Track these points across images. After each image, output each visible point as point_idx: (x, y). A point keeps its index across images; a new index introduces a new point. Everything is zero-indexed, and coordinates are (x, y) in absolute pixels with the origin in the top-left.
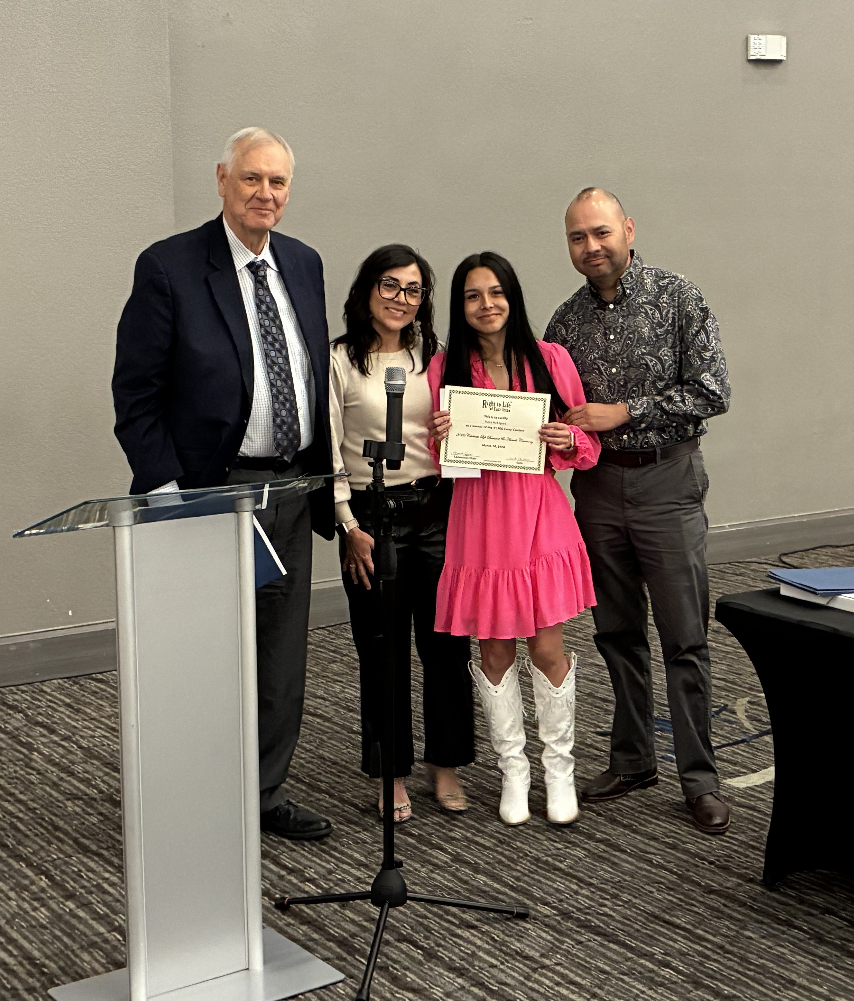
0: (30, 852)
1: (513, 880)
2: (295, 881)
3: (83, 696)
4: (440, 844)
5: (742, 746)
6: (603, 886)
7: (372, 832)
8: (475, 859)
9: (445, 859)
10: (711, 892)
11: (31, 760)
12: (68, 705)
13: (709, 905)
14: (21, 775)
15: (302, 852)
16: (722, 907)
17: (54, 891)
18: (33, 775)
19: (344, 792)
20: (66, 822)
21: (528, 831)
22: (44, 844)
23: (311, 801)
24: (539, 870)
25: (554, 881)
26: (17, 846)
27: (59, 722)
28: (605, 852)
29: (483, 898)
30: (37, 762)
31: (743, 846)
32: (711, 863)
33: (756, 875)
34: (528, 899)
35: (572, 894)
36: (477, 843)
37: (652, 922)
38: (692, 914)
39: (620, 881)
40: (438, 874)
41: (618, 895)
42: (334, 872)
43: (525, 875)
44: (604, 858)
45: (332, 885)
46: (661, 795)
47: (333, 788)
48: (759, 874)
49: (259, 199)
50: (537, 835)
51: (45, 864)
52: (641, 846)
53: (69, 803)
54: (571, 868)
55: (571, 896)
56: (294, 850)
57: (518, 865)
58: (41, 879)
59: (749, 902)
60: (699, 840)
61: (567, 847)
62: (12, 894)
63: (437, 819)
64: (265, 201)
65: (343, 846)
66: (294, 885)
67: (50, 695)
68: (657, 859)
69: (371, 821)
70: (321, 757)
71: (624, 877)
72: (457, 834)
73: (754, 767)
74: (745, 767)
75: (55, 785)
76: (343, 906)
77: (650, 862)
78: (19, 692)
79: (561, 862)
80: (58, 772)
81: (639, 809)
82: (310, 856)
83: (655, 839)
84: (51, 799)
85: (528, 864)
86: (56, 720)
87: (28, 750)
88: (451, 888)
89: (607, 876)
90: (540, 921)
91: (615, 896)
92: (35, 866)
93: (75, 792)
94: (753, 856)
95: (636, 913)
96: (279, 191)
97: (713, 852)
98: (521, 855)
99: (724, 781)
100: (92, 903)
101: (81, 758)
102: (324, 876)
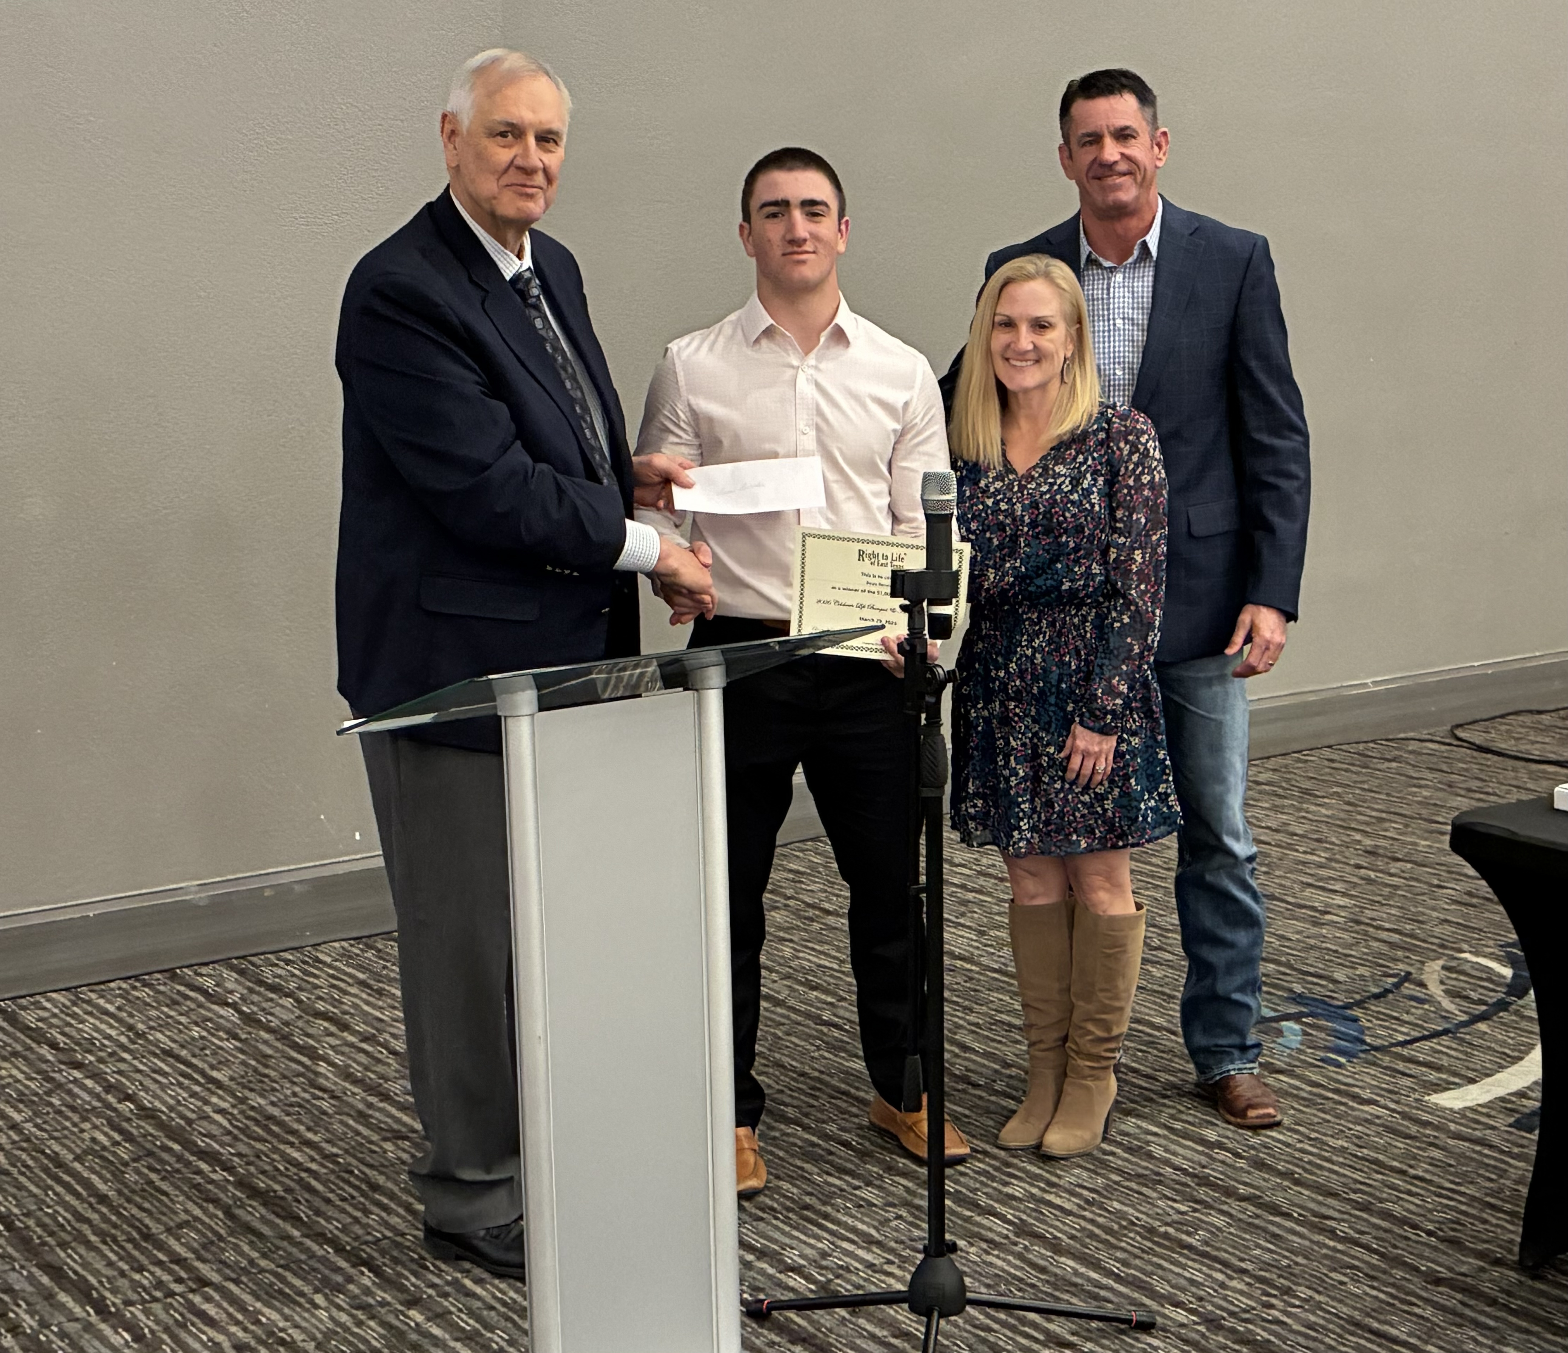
0: (337, 1228)
1: (1118, 1265)
2: (771, 1271)
3: (385, 967)
4: (992, 1206)
5: (1445, 1040)
6: (1263, 1273)
7: (880, 1188)
8: (1051, 1230)
9: (1005, 1232)
10: (1438, 1281)
11: (317, 1074)
12: (362, 984)
13: (1437, 1303)
14: (303, 1099)
15: (774, 1222)
16: (1459, 1306)
17: (385, 1291)
18: (323, 1099)
19: (824, 1122)
20: (388, 1178)
21: (1127, 1184)
22: (358, 1214)
23: (775, 1138)
24: (1157, 1249)
25: (1184, 1267)
26: (314, 1217)
27: (352, 1011)
28: (1258, 1216)
29: (1075, 1295)
30: (327, 1078)
31: (1476, 1204)
32: (1430, 1233)
33: (1505, 1253)
34: (1146, 1296)
35: (1216, 1288)
36: (1050, 1204)
37: (1352, 1334)
38: (1414, 1319)
39: (1289, 1266)
40: (998, 1257)
41: (1290, 1288)
42: (830, 1256)
43: (1136, 1257)
44: (1257, 1227)
45: (831, 1276)
46: (1329, 1121)
47: (806, 1115)
48: (1510, 1251)
49: (519, 168)
50: (1144, 1190)
51: (364, 1247)
52: (1312, 1205)
53: (388, 1146)
54: (1207, 1243)
55: (1215, 1291)
56: (762, 1219)
57: (1122, 1241)
58: (363, 1273)
59: (1502, 1298)
60: (1402, 1196)
61: (1195, 1210)
62: (319, 1299)
63: (981, 1165)
64: (529, 172)
65: (838, 1211)
66: (770, 1277)
67: (330, 966)
68: (1343, 1228)
69: (875, 1169)
70: (779, 1065)
71: (1294, 1257)
72: (1017, 1189)
73: (1471, 1074)
74: (1455, 1074)
75: (362, 1117)
76: (854, 1311)
77: (1332, 1233)
78: (282, 964)
79: (1189, 1234)
80: (364, 1094)
81: (1299, 1145)
82: (787, 1229)
83: (1334, 1195)
84: (358, 1138)
85: (1138, 1238)
86: (346, 1008)
87: (311, 1058)
88: (1021, 1280)
89: (1267, 1257)
90: (1173, 1334)
91: (1288, 1291)
92: (348, 1252)
93: (396, 1126)
94: (1494, 1221)
95: (1324, 1318)
96: (550, 155)
97: (1429, 1216)
98: (1124, 1223)
99: (1427, 1098)
100: (451, 1313)
101: (396, 1071)
102: (815, 1261)
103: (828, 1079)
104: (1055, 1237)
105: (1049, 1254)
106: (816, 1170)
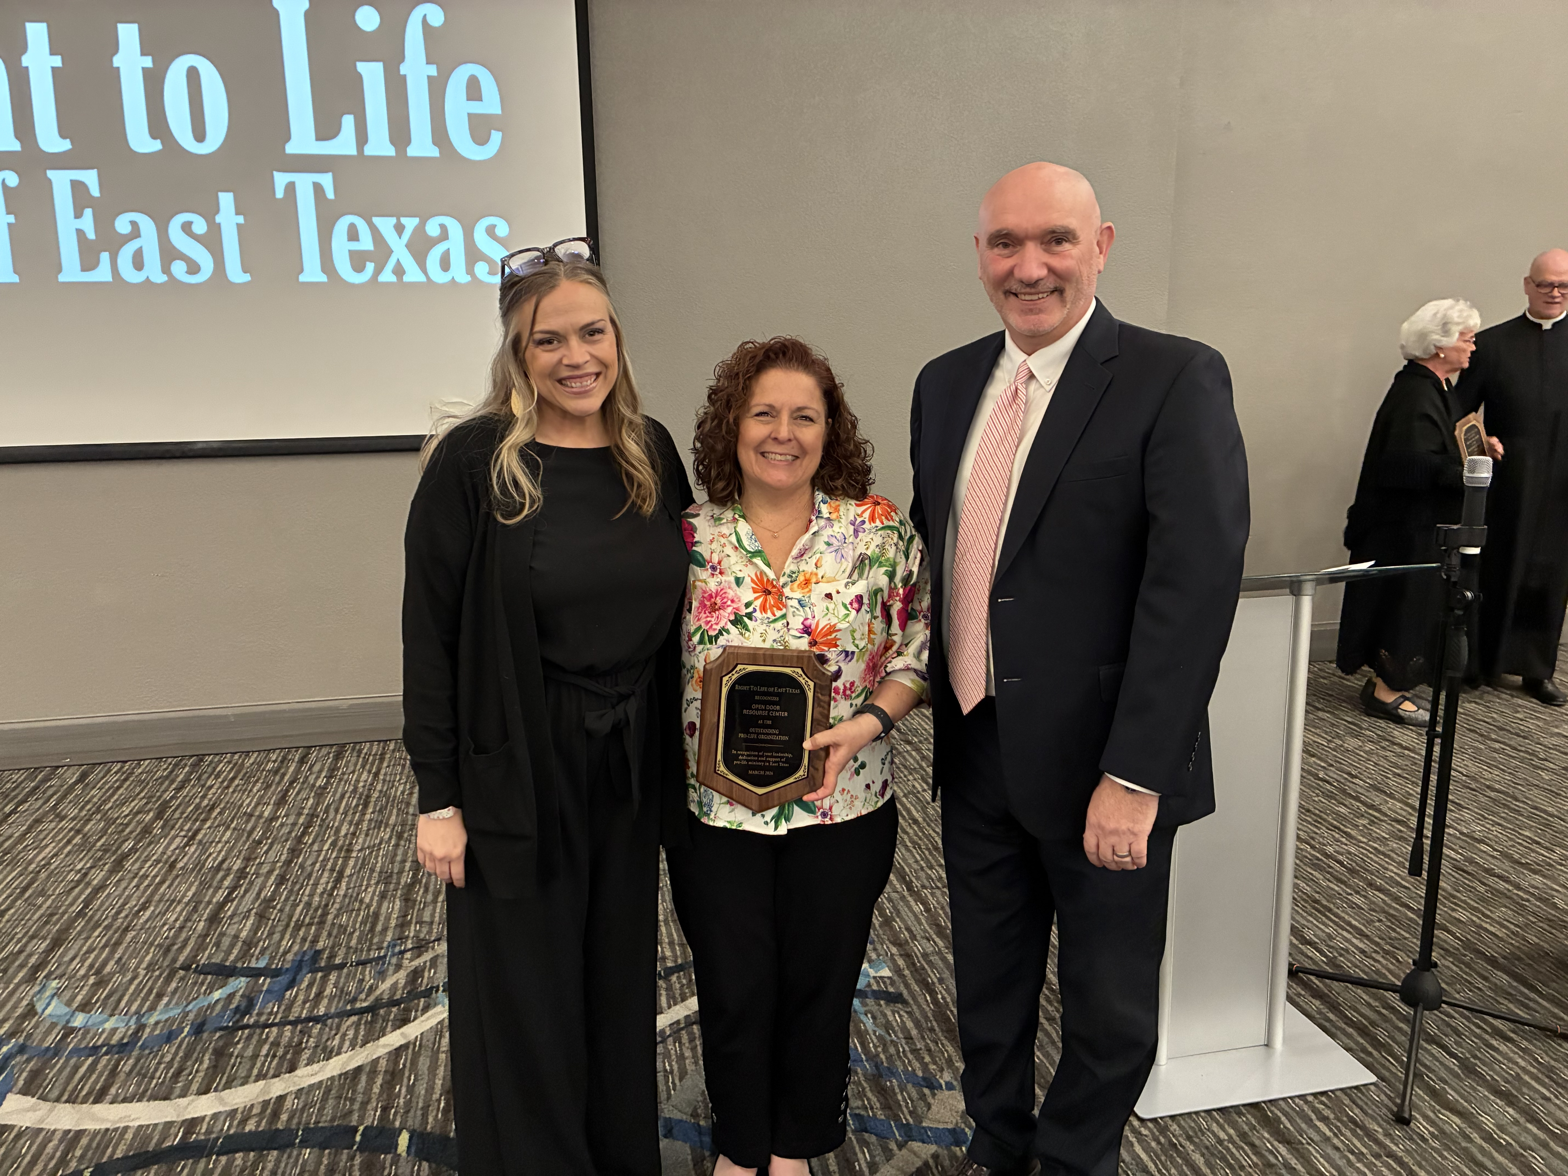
103: (1325, 816)
104: (1492, 956)
105: (1489, 968)
106: (1321, 877)
